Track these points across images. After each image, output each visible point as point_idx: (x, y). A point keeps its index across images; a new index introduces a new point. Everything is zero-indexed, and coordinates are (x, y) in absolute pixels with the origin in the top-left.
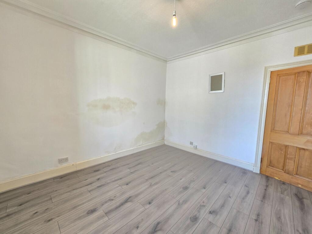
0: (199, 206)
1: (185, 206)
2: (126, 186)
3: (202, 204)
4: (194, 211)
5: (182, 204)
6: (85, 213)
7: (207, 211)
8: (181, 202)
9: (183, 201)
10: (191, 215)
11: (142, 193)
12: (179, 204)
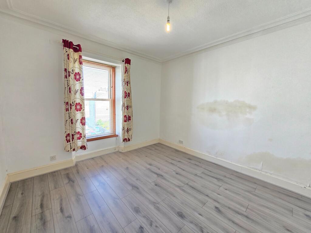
0: (152, 219)
1: (152, 207)
2: (175, 173)
3: (154, 224)
4: (145, 213)
5: (155, 206)
6: (149, 163)
7: (144, 225)
8: (158, 205)
9: (158, 207)
10: (141, 209)
11: (168, 181)
12: (154, 203)
